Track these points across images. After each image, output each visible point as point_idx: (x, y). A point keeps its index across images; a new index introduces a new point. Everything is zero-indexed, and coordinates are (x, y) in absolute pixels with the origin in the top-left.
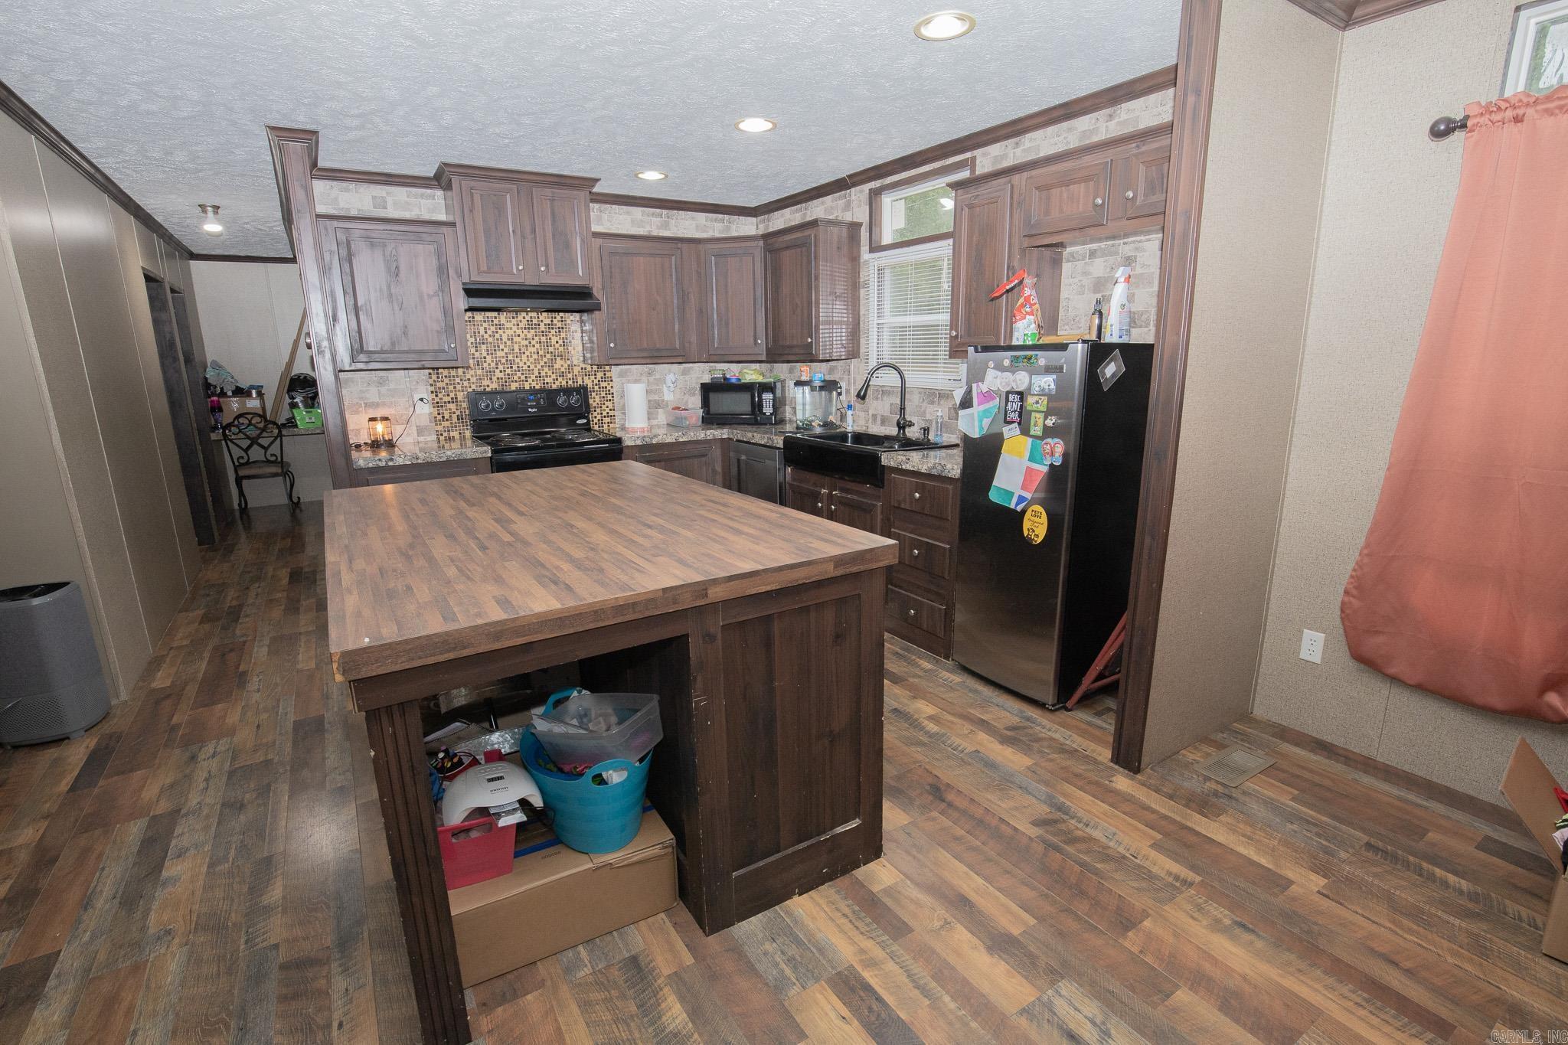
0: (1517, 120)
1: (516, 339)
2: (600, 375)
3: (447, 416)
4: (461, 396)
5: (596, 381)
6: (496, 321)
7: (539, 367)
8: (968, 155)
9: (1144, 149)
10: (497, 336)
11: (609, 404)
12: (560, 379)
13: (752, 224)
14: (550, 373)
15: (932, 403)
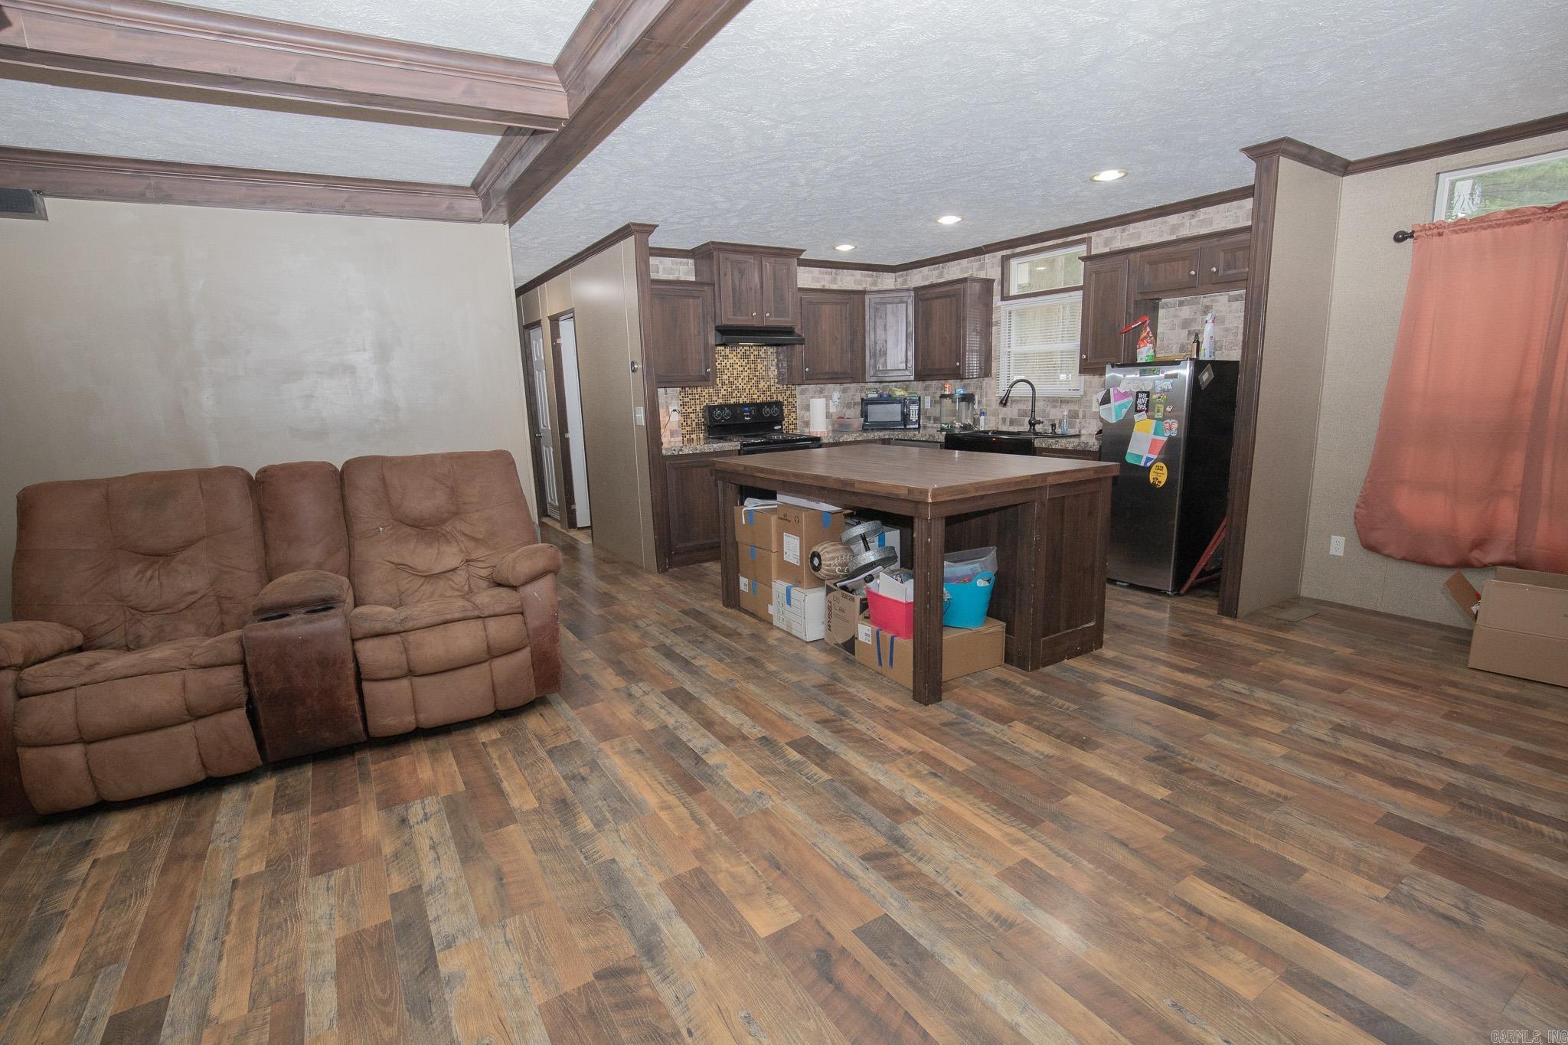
0: (1440, 234)
1: (735, 366)
2: (788, 393)
3: (689, 423)
4: (698, 409)
5: (785, 398)
6: (723, 353)
7: (749, 387)
8: (1085, 235)
9: (1222, 242)
10: (723, 364)
11: (793, 415)
12: (762, 396)
13: (892, 278)
14: (756, 391)
15: (1055, 407)
